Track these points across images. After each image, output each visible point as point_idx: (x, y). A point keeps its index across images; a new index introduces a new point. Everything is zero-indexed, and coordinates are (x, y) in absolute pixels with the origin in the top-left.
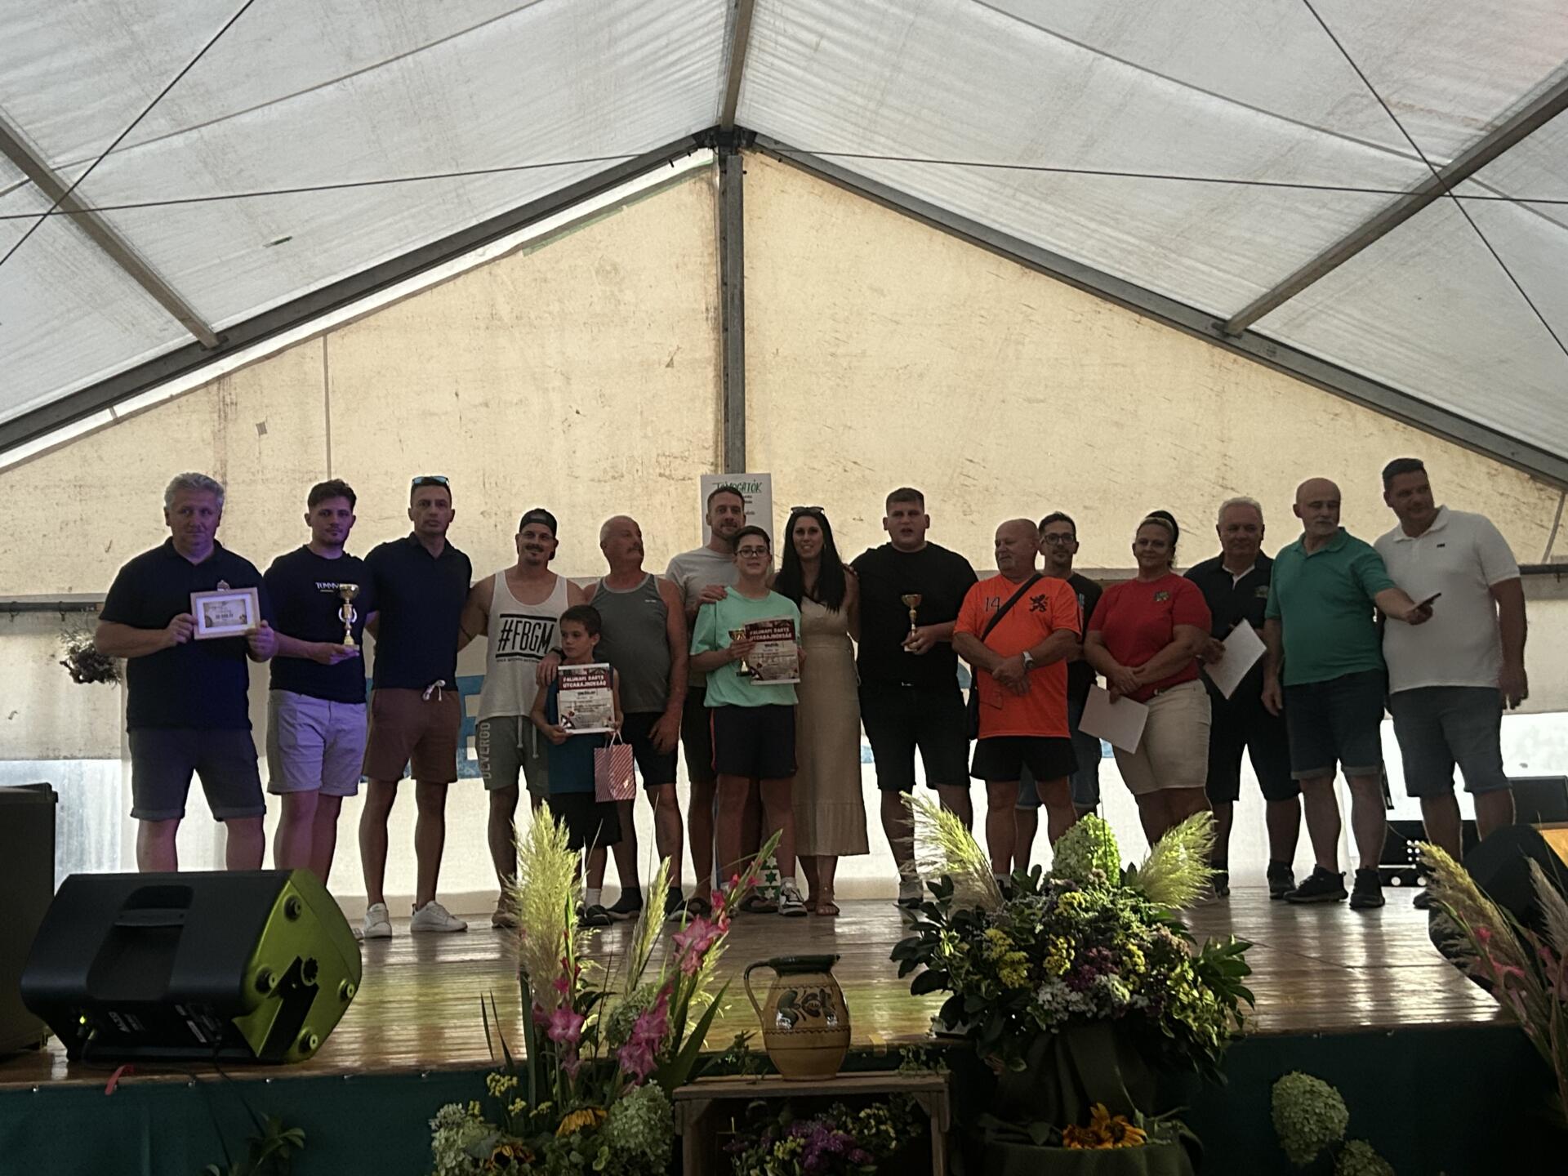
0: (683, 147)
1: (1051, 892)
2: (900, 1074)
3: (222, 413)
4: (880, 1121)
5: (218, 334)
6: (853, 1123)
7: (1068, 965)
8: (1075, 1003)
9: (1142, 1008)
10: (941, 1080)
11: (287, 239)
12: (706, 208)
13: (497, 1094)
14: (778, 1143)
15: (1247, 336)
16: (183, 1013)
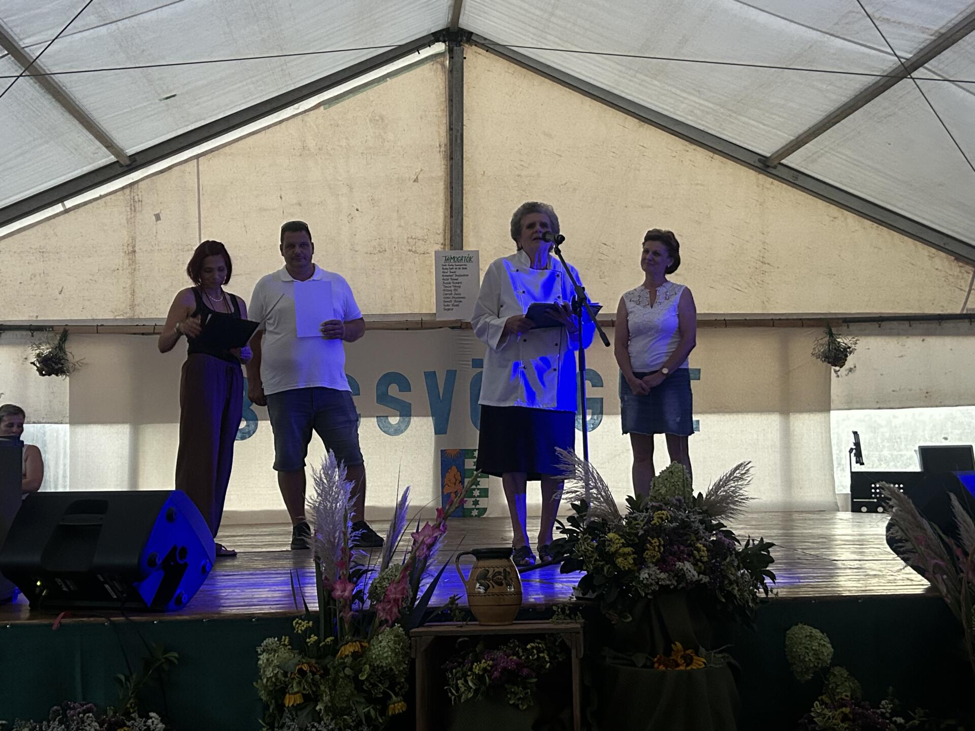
0: (426, 41)
1: (650, 511)
2: (553, 622)
3: (133, 208)
4: (540, 651)
5: (130, 156)
6: (523, 652)
7: (659, 555)
8: (663, 579)
9: (705, 583)
10: (579, 626)
11: (174, 96)
12: (440, 81)
13: (300, 631)
14: (475, 664)
15: (779, 166)
16: (102, 579)
